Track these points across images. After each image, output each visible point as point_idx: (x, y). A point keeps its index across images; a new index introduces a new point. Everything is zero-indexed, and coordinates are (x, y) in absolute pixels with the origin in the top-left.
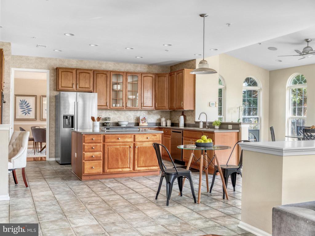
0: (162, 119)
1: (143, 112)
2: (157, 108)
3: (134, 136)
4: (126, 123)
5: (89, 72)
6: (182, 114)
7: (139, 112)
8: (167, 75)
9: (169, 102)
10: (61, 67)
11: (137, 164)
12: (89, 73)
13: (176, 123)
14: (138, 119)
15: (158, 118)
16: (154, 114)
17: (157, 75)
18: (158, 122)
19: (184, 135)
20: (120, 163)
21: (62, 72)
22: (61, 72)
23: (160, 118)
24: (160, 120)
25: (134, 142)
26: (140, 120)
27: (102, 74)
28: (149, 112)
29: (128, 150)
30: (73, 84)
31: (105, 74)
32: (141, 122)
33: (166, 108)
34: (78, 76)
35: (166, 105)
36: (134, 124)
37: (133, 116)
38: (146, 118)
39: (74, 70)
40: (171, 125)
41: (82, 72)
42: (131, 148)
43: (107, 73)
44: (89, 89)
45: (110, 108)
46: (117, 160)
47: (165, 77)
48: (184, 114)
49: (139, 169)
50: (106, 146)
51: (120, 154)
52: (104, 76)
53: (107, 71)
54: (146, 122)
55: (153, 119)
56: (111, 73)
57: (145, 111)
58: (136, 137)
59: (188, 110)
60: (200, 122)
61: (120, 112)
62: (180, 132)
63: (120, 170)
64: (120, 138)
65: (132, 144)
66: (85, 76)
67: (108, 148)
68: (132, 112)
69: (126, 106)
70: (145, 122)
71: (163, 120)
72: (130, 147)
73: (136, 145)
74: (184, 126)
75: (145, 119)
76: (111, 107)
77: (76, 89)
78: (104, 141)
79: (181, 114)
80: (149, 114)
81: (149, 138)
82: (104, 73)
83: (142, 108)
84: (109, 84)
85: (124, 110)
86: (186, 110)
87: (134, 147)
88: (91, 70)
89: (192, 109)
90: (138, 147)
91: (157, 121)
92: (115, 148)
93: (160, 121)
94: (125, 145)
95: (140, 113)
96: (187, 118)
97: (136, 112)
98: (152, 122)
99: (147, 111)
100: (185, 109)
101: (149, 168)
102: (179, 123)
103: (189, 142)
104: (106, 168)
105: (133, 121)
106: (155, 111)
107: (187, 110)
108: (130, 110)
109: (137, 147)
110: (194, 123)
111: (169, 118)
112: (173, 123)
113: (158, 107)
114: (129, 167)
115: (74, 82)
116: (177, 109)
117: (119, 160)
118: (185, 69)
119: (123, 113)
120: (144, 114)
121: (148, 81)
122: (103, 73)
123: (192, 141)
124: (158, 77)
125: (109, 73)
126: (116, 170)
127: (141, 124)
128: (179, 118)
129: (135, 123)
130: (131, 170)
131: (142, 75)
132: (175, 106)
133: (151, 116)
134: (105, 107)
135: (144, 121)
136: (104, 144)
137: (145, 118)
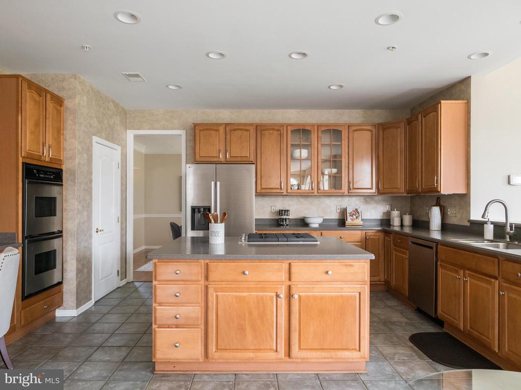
0: (393, 212)
1: (354, 199)
2: (381, 192)
3: (287, 266)
4: (320, 220)
5: (247, 128)
6: (437, 202)
7: (347, 199)
8: (402, 125)
9: (406, 178)
10: (199, 122)
11: (297, 341)
12: (247, 130)
13: (422, 220)
14: (344, 212)
15: (386, 211)
16: (377, 202)
17: (381, 126)
18: (385, 218)
19: (441, 256)
20: (250, 337)
21: (200, 131)
22: (198, 131)
23: (390, 209)
24: (388, 214)
25: (289, 283)
26: (348, 215)
27: (271, 131)
28: (368, 199)
29: (272, 303)
30: (220, 151)
31: (278, 130)
32: (348, 217)
33: (401, 191)
34: (228, 137)
35: (401, 185)
36: (337, 221)
37: (335, 207)
38: (359, 211)
39: (221, 125)
40: (411, 224)
41: (235, 130)
42: (279, 299)
43: (281, 129)
44: (248, 160)
45: (287, 193)
46: (242, 329)
47: (397, 128)
48: (442, 203)
49: (304, 354)
50: (211, 291)
51: (250, 314)
52: (276, 133)
53: (282, 125)
54: (360, 219)
55: (374, 212)
56: (289, 127)
57: (358, 198)
58: (293, 270)
59: (451, 193)
60: (486, 223)
61: (310, 199)
62: (431, 248)
63: (251, 355)
64: (247, 272)
65: (284, 287)
66: (241, 136)
67: (217, 296)
68: (333, 199)
69: (318, 189)
70: (357, 218)
71: (395, 214)
72: (277, 296)
73: (293, 291)
74: (440, 229)
75: (358, 213)
76: (289, 191)
77: (226, 159)
78: (207, 278)
79: (435, 203)
80: (366, 202)
81: (330, 273)
82: (276, 128)
83: (350, 191)
84: (285, 147)
85: (315, 196)
86: (446, 193)
87: (290, 296)
88: (251, 125)
89: (462, 191)
90: (300, 297)
91: (383, 217)
92: (236, 297)
93: (390, 215)
94: (263, 289)
95: (349, 200)
96: (450, 212)
97: (340, 199)
98: (373, 218)
99: (362, 198)
100: (442, 192)
101: (333, 354)
102: (429, 222)
103: (455, 275)
104: (212, 348)
105: (334, 215)
106: (380, 197)
107: (448, 195)
108: (328, 195)
109: (296, 296)
110: (468, 224)
111: (409, 209)
112: (418, 221)
113: (383, 190)
114: (275, 348)
115: (222, 149)
116: (424, 192)
117: (248, 328)
118: (442, 102)
119: (316, 201)
120: (357, 202)
121: (364, 140)
122: (273, 129)
123: (464, 276)
124: (384, 130)
125: (285, 127)
126: (239, 355)
127: (349, 221)
128: (429, 210)
129: (339, 219)
130: (279, 357)
131: (350, 127)
132: (419, 187)
133: (372, 206)
134: (279, 191)
135: (355, 217)
136: (207, 286)
137: (357, 210)
